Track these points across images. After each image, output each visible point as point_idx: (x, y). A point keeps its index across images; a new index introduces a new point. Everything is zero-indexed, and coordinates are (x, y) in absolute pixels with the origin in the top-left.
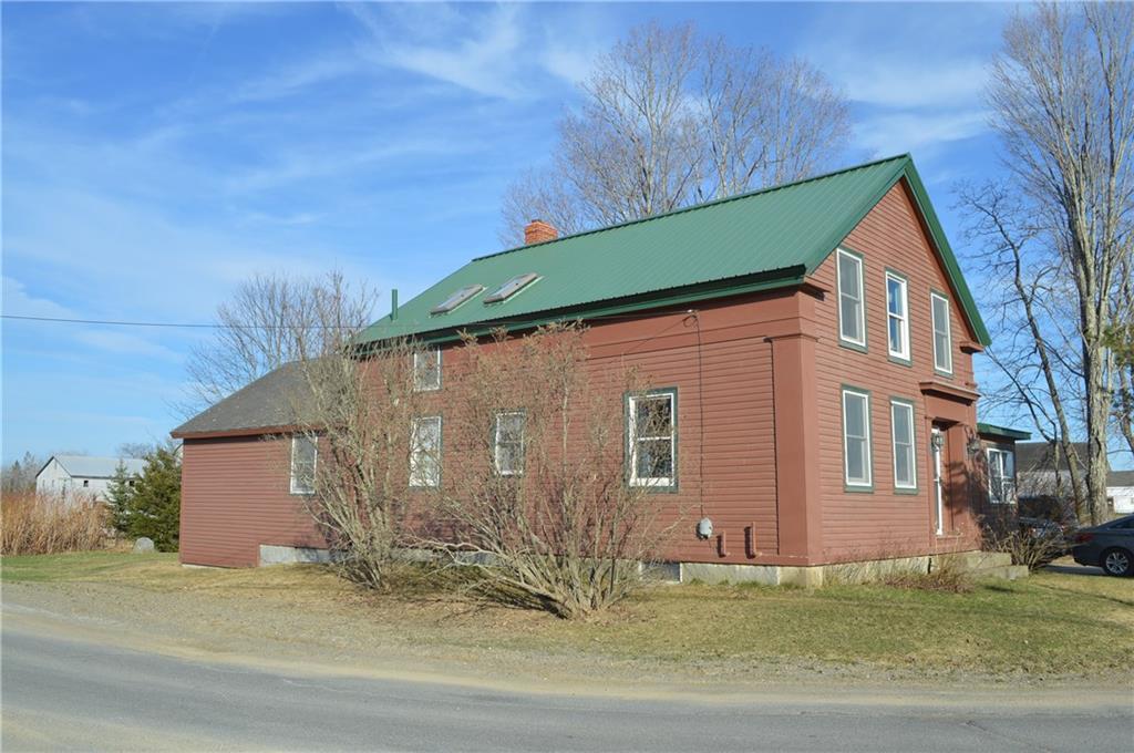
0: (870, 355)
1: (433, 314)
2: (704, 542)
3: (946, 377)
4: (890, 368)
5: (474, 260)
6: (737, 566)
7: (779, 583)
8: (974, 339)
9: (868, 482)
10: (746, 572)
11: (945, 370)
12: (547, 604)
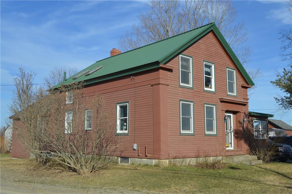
0: (194, 90)
1: (73, 79)
2: (135, 151)
3: (234, 96)
4: (205, 94)
5: (97, 62)
6: (143, 159)
7: (153, 165)
8: (248, 84)
9: (192, 132)
10: (145, 161)
11: (234, 94)
12: (75, 170)
